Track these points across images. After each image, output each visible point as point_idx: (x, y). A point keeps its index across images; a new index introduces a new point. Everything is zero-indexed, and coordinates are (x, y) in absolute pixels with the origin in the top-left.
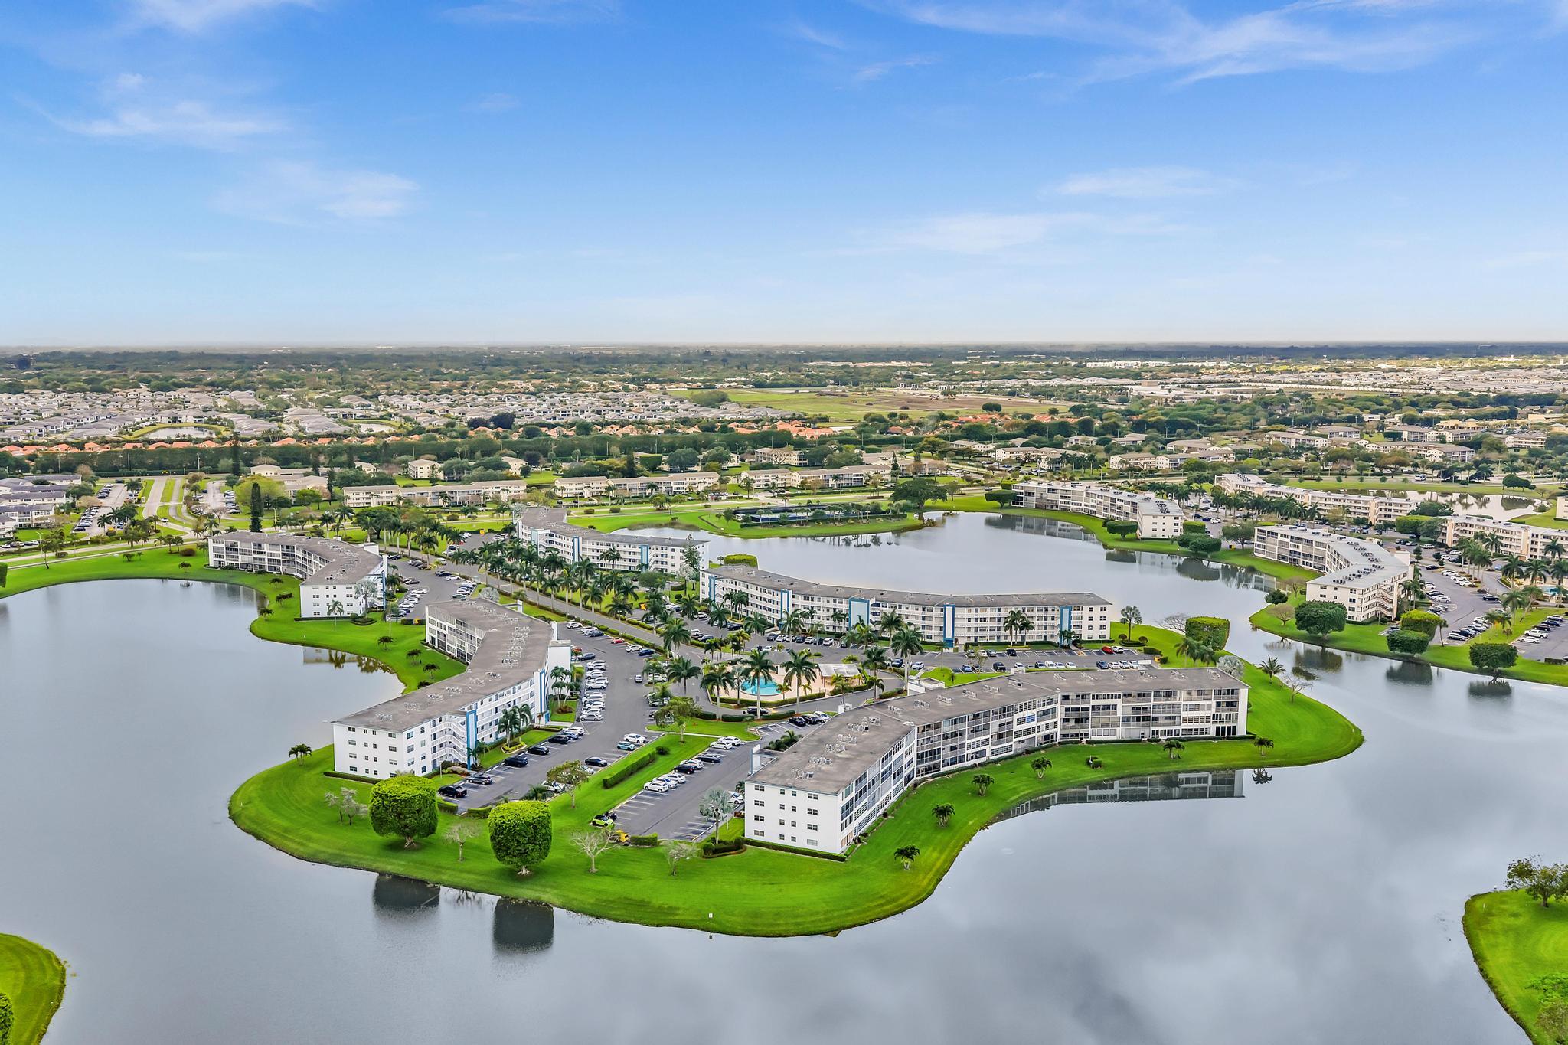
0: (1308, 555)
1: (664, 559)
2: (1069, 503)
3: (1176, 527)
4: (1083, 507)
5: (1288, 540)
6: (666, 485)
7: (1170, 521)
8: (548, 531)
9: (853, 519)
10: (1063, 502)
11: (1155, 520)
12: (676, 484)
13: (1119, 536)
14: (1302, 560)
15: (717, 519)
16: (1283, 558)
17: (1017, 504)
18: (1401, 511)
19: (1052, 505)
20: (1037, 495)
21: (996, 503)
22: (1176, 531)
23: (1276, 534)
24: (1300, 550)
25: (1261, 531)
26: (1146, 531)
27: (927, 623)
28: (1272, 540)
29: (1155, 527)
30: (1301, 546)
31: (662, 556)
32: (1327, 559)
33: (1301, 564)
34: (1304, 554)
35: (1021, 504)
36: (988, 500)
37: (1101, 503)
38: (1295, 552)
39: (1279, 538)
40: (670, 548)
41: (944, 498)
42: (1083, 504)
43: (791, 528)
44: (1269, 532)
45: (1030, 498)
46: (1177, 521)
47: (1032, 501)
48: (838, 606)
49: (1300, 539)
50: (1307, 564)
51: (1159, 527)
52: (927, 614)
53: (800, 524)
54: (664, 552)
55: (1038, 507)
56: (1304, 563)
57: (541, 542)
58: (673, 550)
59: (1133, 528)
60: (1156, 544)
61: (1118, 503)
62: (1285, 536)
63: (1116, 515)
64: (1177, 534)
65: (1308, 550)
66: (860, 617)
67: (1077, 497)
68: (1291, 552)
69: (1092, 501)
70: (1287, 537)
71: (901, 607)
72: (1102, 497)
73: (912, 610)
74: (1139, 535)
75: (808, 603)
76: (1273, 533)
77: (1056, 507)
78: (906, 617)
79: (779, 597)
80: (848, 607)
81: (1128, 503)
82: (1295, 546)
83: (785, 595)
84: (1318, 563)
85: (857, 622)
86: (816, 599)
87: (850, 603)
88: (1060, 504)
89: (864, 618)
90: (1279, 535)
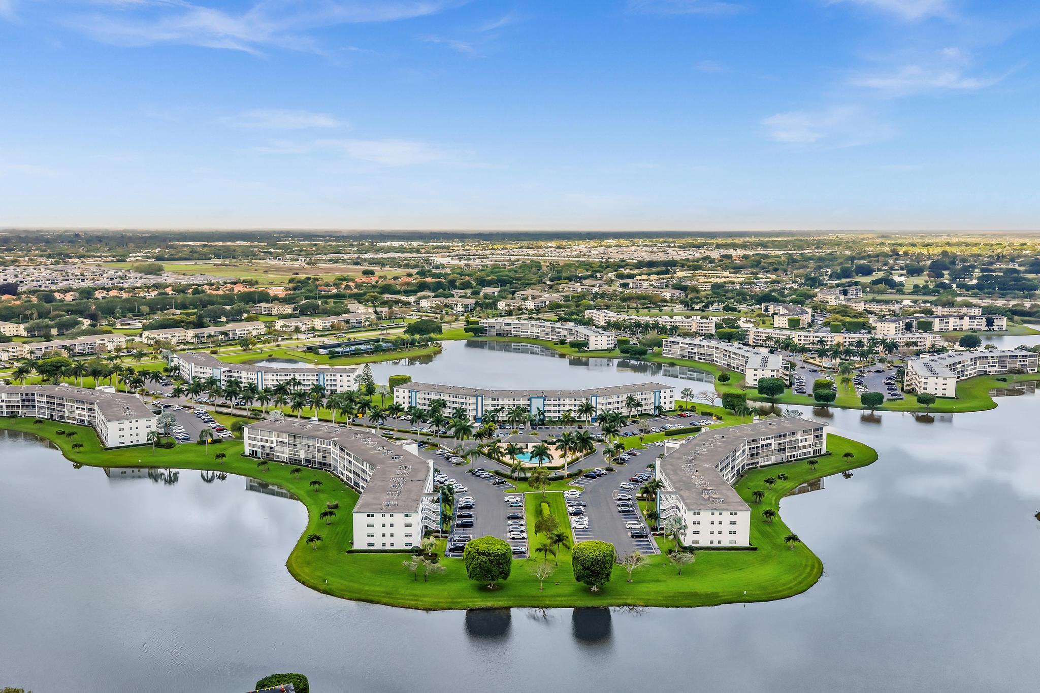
0: (701, 354)
1: (333, 383)
2: (519, 331)
3: (609, 342)
4: (529, 333)
5: (687, 346)
6: (232, 332)
7: (605, 338)
8: (227, 369)
9: (400, 348)
10: (515, 331)
11: (596, 339)
13: (577, 349)
14: (697, 357)
16: (684, 356)
17: (484, 333)
19: (508, 333)
20: (497, 327)
21: (471, 334)
22: (608, 344)
23: (679, 343)
24: (696, 351)
25: (667, 341)
26: (592, 346)
28: (675, 346)
29: (596, 343)
30: (696, 349)
31: (331, 380)
32: (715, 355)
33: (697, 359)
34: (698, 353)
35: (486, 334)
36: (466, 332)
37: (543, 331)
38: (692, 352)
39: (680, 345)
40: (338, 375)
42: (529, 331)
44: (673, 342)
45: (492, 330)
46: (609, 339)
47: (494, 332)
49: (695, 345)
50: (701, 359)
51: (599, 343)
53: (368, 354)
54: (333, 378)
55: (498, 334)
56: (699, 358)
57: (223, 377)
58: (341, 376)
59: (586, 344)
60: (599, 353)
61: (556, 330)
62: (685, 344)
63: (555, 337)
64: (610, 346)
65: (701, 351)
66: (538, 408)
67: (525, 327)
68: (689, 352)
69: (536, 329)
70: (687, 344)
71: (559, 400)
72: (544, 327)
73: (567, 401)
74: (588, 348)
75: (495, 403)
76: (675, 342)
77: (511, 334)
78: (564, 406)
79: (473, 400)
80: (527, 402)
81: (565, 329)
82: (692, 349)
83: (480, 398)
84: (708, 358)
85: (537, 412)
86: (500, 399)
87: (529, 400)
88: (513, 332)
89: (541, 409)
90: (680, 343)
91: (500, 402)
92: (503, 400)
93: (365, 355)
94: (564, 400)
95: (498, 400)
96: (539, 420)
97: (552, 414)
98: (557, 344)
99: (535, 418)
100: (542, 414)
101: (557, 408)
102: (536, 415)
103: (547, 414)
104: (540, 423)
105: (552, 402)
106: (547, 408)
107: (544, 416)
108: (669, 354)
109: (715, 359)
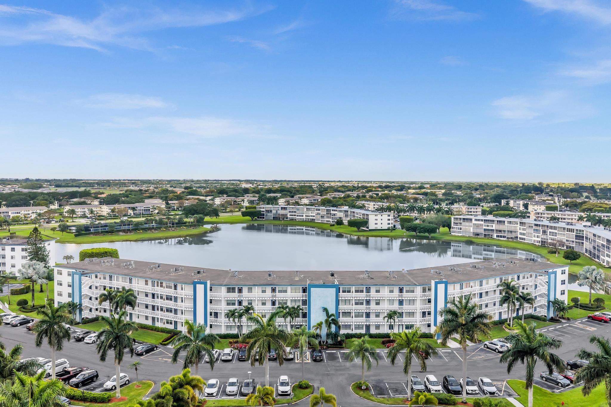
0: (500, 231)
2: (295, 215)
3: (389, 222)
4: (304, 217)
5: (482, 223)
9: (165, 228)
10: (291, 215)
11: (376, 218)
12: (13, 213)
13: (355, 229)
14: (495, 235)
15: (52, 232)
16: (478, 235)
17: (261, 218)
18: (477, 212)
19: (285, 216)
20: (274, 212)
21: (248, 218)
22: (389, 224)
23: (471, 220)
24: (494, 228)
25: (457, 219)
26: (372, 226)
27: (406, 308)
28: (467, 224)
29: (376, 222)
30: (494, 225)
32: (519, 231)
33: (495, 237)
34: (497, 230)
35: (263, 218)
36: (243, 216)
38: (488, 230)
39: (474, 222)
41: (217, 215)
42: (304, 215)
43: (118, 235)
44: (464, 219)
45: (269, 214)
46: (389, 218)
47: (271, 216)
48: (279, 296)
49: (493, 221)
50: (501, 237)
51: (379, 222)
52: (406, 296)
53: (125, 232)
55: (275, 218)
56: (497, 236)
58: (13, 250)
59: (365, 223)
60: (379, 233)
61: (332, 212)
62: (478, 220)
63: (331, 220)
64: (390, 226)
65: (501, 227)
66: (325, 310)
67: (301, 212)
68: (485, 230)
69: (312, 213)
70: (482, 220)
71: (368, 290)
72: (319, 210)
73: (385, 292)
74: (368, 228)
75: (235, 296)
76: (467, 219)
77: (287, 218)
78: (377, 304)
79: (186, 291)
80: (299, 295)
81: (341, 211)
82: (488, 226)
83: (200, 288)
84: (510, 235)
85: (322, 318)
86: (245, 290)
87: (304, 291)
88: (289, 216)
89: (332, 311)
90: (473, 220)
91: (246, 295)
92: (250, 290)
93: (121, 233)
94: (378, 291)
95: (240, 291)
96: (328, 335)
97: (353, 321)
98: (333, 225)
99: (318, 331)
100: (335, 322)
101: (363, 308)
102: (320, 325)
103: (342, 320)
104: (330, 341)
105: (353, 296)
106: (343, 307)
107: (339, 327)
108: (459, 232)
109: (519, 236)
